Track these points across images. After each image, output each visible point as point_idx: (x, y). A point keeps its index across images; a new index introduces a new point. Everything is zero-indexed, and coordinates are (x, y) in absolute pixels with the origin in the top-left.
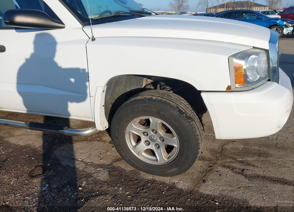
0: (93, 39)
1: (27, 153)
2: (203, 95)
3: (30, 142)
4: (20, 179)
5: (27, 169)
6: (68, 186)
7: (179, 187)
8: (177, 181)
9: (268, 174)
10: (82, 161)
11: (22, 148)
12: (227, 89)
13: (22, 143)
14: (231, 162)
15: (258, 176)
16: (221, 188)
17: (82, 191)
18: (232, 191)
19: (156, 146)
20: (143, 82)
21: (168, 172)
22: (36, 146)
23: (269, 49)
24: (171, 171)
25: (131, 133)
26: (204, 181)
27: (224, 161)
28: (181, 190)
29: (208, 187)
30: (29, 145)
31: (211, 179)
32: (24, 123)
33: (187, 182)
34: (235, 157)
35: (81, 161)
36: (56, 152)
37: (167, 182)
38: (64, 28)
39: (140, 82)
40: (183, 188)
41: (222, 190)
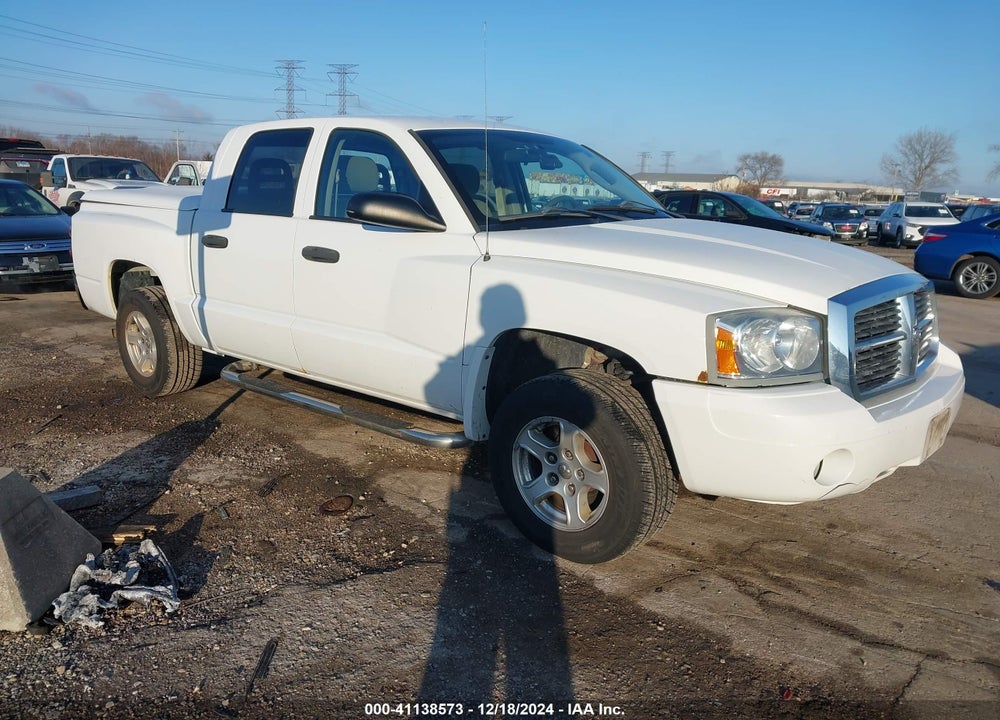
0: (487, 258)
1: (329, 471)
2: (655, 383)
3: (341, 456)
4: (303, 511)
5: (320, 498)
6: (384, 539)
7: (599, 586)
8: (601, 577)
9: (820, 611)
10: (427, 504)
11: (323, 461)
12: (699, 378)
13: (325, 453)
14: (749, 573)
15: (792, 609)
16: (688, 609)
17: (405, 550)
18: (710, 618)
19: (570, 489)
20: (583, 355)
21: (583, 548)
22: (349, 464)
23: (826, 314)
24: (588, 547)
25: (525, 453)
26: (659, 590)
27: (735, 568)
28: (601, 593)
29: (660, 600)
30: (338, 459)
31: (678, 591)
32: (338, 407)
33: (621, 584)
34: (767, 566)
35: (424, 504)
36: (383, 479)
37: (578, 573)
38: (443, 231)
39: (577, 356)
40: (606, 591)
41: (689, 612)
